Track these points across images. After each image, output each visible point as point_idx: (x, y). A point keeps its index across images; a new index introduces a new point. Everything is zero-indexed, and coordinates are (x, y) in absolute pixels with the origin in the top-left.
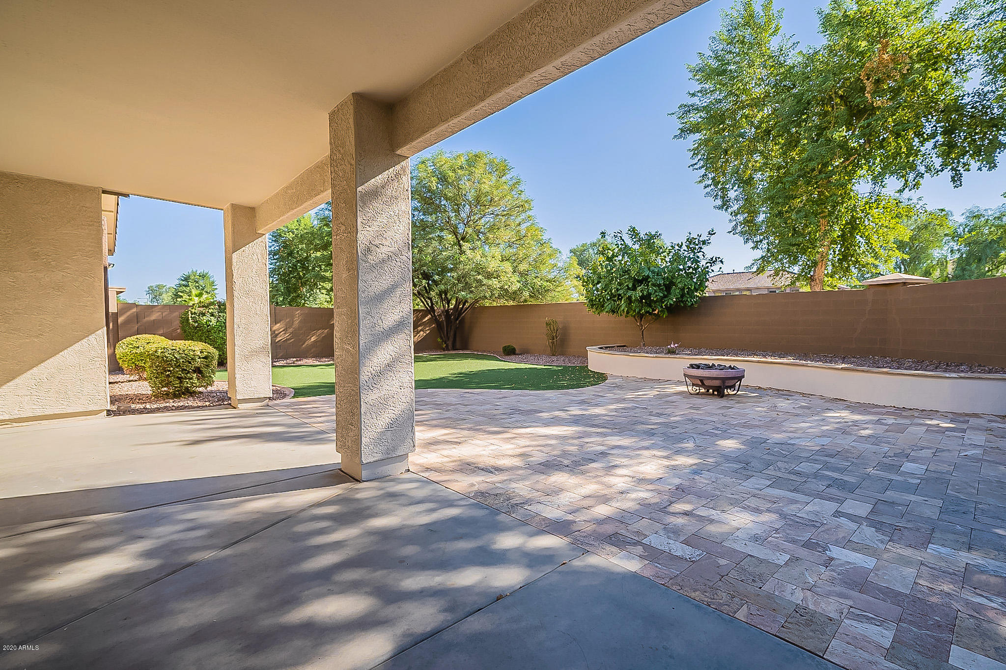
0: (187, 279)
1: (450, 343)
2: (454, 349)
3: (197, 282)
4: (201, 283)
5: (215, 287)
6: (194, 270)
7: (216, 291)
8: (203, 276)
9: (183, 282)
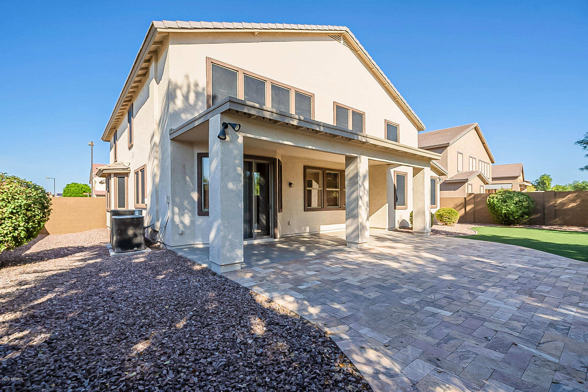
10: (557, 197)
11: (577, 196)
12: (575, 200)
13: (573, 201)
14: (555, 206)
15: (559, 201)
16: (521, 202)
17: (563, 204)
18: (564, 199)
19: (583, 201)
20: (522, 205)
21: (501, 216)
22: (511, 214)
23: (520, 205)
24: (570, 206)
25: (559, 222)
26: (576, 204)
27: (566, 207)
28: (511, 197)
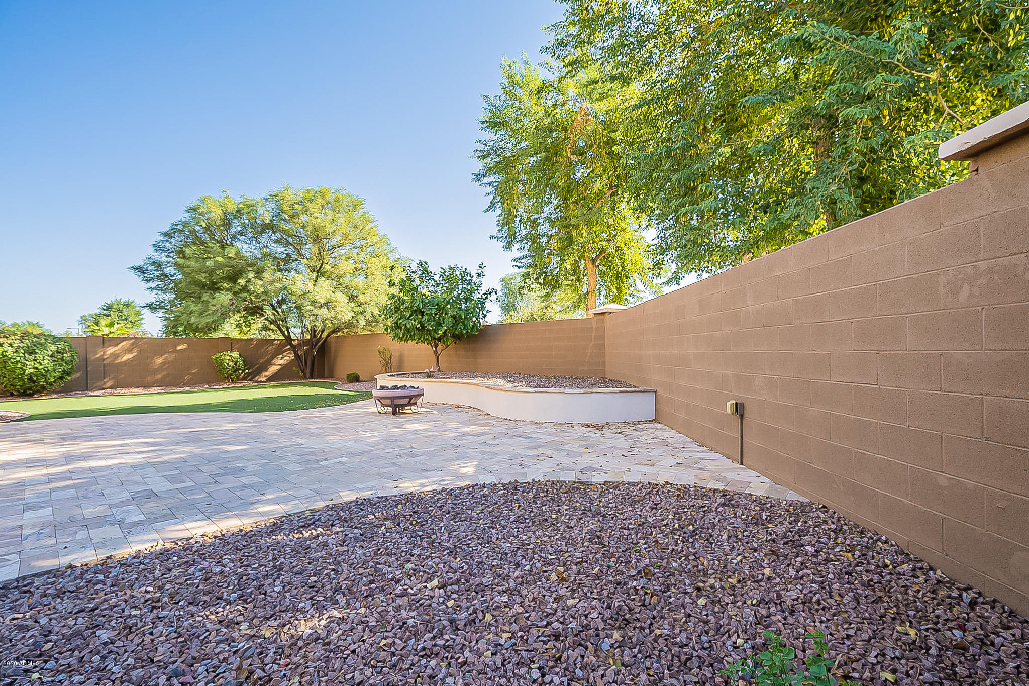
0: (109, 308)
1: (308, 372)
2: (312, 377)
3: (121, 311)
4: (125, 312)
5: (141, 317)
6: (118, 299)
7: (143, 321)
8: (127, 305)
9: (105, 312)
10: (105, 345)
11: (133, 344)
12: (131, 351)
13: (130, 351)
14: (104, 360)
15: (110, 350)
16: (60, 353)
17: (116, 356)
18: (116, 348)
19: (140, 352)
20: (62, 359)
21: (22, 380)
22: (43, 375)
23: (59, 359)
24: (125, 358)
25: (109, 384)
26: (132, 356)
27: (119, 361)
28: (41, 344)
